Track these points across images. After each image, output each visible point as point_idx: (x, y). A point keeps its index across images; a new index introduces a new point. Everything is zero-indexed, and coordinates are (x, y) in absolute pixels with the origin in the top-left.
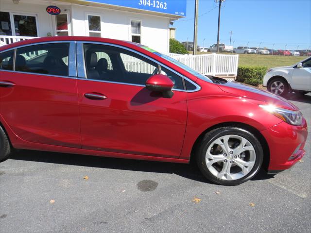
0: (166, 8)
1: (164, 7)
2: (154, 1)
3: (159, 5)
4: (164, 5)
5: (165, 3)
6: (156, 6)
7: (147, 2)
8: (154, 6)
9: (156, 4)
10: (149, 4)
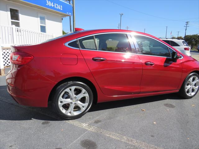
0: (61, 9)
1: (61, 8)
2: (55, 4)
3: (58, 7)
4: (61, 7)
5: (61, 6)
6: (56, 7)
7: (51, 3)
8: (55, 7)
9: (56, 6)
10: (52, 5)
